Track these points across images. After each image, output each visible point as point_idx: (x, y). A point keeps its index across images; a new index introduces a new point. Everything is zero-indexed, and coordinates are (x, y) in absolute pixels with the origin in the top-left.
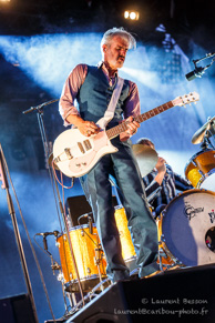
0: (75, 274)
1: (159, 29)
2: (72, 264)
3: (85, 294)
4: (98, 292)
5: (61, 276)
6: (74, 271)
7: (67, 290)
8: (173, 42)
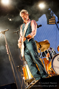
0: (28, 77)
1: (49, 9)
2: (27, 74)
3: (31, 83)
4: (34, 82)
5: (24, 78)
6: (27, 76)
7: (25, 82)
8: (53, 13)
